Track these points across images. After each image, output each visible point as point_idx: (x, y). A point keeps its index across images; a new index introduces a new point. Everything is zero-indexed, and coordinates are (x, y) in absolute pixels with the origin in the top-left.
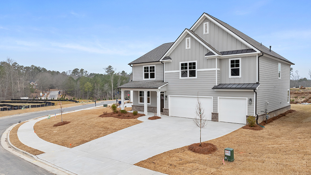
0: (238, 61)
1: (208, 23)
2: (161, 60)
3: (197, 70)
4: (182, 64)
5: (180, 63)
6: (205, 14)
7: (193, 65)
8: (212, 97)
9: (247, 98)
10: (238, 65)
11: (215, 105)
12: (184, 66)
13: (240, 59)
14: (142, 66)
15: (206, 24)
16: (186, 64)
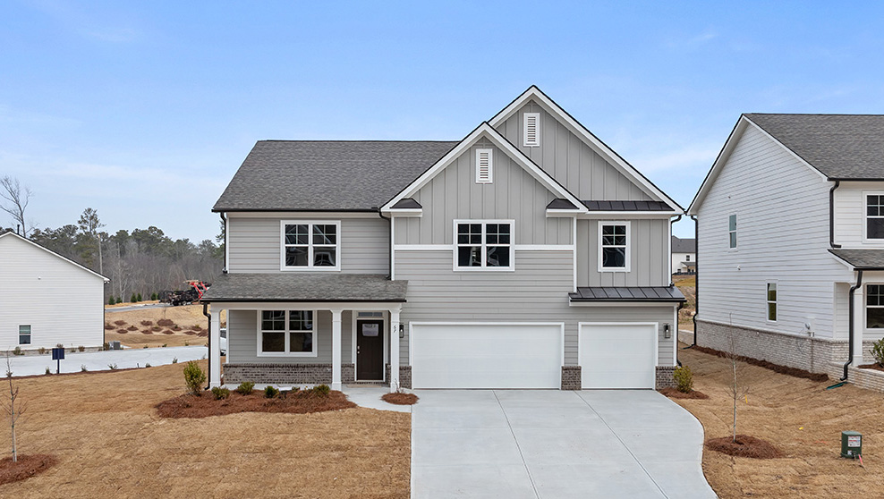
0: (621, 230)
1: (537, 115)
2: (385, 209)
3: (513, 247)
4: (462, 228)
5: (456, 223)
6: (533, 90)
7: (499, 233)
8: (563, 324)
9: (657, 324)
10: (621, 240)
11: (571, 346)
12: (468, 233)
13: (628, 225)
14: (279, 219)
15: (530, 118)
16: (477, 228)
